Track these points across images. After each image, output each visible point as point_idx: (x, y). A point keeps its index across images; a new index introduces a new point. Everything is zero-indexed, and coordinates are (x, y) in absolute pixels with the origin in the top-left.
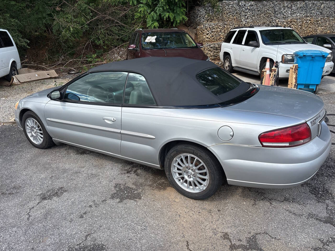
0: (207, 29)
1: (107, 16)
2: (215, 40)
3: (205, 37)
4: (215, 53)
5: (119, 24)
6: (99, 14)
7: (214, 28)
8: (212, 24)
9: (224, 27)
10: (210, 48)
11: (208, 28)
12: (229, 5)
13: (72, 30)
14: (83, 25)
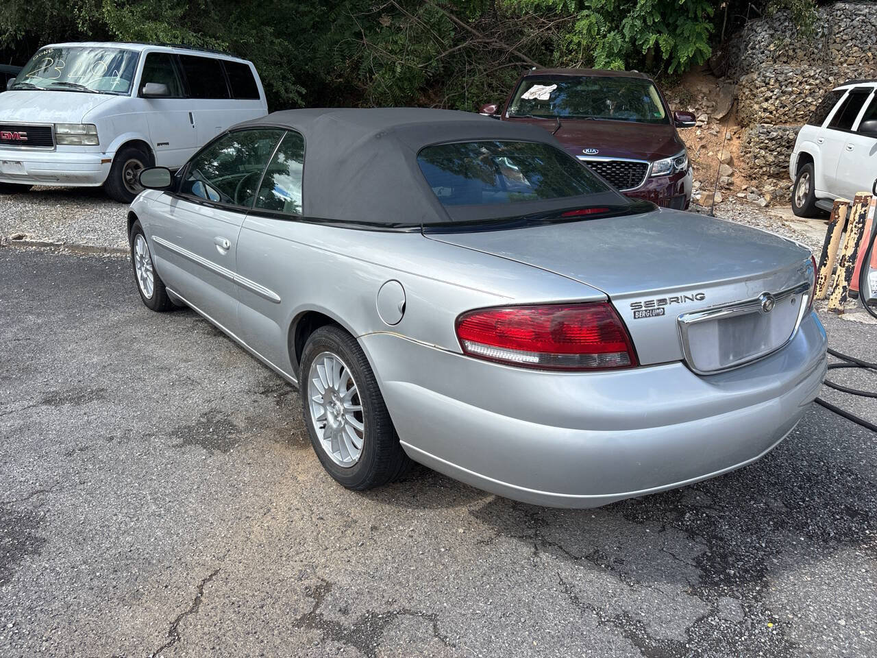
0: (769, 84)
1: (496, 42)
2: (790, 118)
3: (756, 107)
4: (783, 157)
5: (526, 64)
6: (474, 35)
7: (791, 83)
8: (786, 71)
9: (827, 80)
10: (767, 141)
11: (772, 82)
12: (854, 17)
13: (399, 70)
14: (430, 60)
